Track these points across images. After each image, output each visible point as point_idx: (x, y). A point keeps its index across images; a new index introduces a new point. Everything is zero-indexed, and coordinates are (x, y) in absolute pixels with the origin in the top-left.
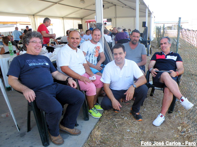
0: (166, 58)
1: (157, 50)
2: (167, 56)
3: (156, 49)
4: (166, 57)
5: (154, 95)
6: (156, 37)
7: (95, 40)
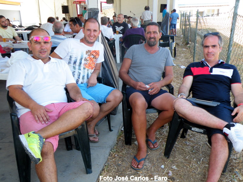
0: (211, 73)
1: (184, 49)
2: (214, 69)
3: (182, 47)
4: (211, 71)
5: (187, 136)
6: (180, 27)
7: (88, 38)
